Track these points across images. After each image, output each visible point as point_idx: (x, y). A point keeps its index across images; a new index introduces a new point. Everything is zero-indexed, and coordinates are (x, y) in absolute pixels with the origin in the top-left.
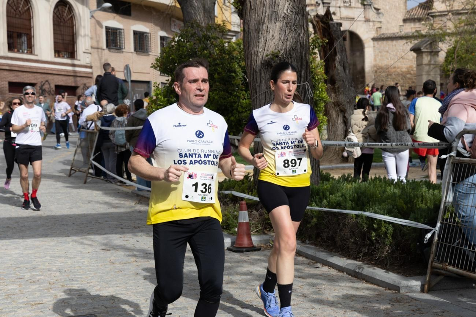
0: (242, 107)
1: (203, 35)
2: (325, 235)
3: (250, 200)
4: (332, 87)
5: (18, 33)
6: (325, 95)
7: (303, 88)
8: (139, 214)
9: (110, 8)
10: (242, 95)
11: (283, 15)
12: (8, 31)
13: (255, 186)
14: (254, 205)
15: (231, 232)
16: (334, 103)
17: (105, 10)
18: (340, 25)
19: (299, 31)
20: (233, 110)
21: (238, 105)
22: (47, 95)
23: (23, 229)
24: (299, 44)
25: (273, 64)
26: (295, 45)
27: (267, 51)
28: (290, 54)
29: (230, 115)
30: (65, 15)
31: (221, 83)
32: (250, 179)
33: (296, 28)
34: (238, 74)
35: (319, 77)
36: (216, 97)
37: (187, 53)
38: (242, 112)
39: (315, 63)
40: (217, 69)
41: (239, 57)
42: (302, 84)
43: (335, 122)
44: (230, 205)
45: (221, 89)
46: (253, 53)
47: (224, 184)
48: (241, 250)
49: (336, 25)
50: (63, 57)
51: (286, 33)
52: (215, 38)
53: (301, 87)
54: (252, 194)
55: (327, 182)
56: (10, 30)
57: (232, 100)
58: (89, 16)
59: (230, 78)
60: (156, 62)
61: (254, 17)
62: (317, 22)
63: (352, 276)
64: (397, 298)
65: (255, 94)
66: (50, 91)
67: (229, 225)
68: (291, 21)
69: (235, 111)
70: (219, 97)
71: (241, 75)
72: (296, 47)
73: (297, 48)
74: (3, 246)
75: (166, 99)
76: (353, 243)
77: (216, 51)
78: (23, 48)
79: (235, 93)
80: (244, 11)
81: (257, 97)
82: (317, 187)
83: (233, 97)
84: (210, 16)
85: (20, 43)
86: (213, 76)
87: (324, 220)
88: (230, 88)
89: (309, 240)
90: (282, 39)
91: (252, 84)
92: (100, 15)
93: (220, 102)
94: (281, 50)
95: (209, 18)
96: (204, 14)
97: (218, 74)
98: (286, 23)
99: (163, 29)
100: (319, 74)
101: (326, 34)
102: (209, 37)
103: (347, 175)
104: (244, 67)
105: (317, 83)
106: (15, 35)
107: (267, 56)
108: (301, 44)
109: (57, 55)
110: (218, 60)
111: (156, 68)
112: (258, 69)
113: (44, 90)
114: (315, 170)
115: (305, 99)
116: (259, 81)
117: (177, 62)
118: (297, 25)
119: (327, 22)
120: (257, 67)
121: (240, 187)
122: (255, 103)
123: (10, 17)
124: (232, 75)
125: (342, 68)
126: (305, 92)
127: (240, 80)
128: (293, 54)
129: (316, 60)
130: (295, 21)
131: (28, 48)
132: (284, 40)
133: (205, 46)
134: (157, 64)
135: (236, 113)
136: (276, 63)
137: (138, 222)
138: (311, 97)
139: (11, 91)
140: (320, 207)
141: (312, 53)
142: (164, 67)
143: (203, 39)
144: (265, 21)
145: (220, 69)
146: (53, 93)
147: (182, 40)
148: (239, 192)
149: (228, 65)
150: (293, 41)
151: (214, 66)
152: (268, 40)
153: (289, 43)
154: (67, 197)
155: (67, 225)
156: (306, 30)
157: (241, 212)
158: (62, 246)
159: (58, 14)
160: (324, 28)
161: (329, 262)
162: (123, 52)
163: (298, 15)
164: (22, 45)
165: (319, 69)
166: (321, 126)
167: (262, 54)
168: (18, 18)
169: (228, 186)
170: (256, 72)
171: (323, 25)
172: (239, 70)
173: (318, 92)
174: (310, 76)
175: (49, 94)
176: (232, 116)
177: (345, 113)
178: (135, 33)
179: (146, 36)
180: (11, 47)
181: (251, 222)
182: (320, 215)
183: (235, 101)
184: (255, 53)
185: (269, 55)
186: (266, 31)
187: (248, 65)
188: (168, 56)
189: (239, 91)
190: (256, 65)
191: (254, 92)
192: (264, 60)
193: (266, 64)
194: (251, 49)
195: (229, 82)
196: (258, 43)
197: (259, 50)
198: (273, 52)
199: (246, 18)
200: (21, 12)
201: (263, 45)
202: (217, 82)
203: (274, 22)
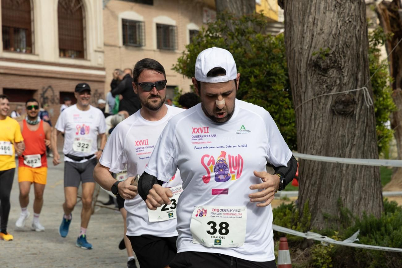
0: (285, 118)
1: (236, 29)
3: (293, 236)
5: (15, 28)
6: (390, 102)
7: (360, 94)
10: (284, 103)
12: (3, 26)
13: (300, 218)
14: (299, 242)
19: (355, 23)
21: (280, 116)
24: (354, 39)
25: (322, 65)
26: (349, 41)
27: (315, 48)
28: (343, 52)
30: (72, 5)
31: (258, 89)
32: (295, 210)
33: (350, 20)
34: (280, 77)
35: (382, 80)
38: (285, 125)
39: (378, 62)
40: (254, 71)
41: (282, 56)
42: (358, 89)
45: (258, 96)
46: (296, 51)
50: (70, 57)
51: (338, 25)
53: (358, 93)
54: (296, 228)
55: (392, 214)
56: (5, 25)
58: (102, 6)
60: (178, 63)
61: (297, 6)
62: (384, 10)
65: (299, 103)
66: (53, 99)
68: (344, 11)
71: (284, 79)
72: (351, 42)
73: (352, 45)
77: (252, 49)
78: (22, 46)
81: (301, 106)
82: (378, 220)
83: (274, 106)
84: (250, 4)
85: (17, 40)
86: (249, 80)
87: (386, 262)
88: (270, 95)
90: (333, 33)
91: (295, 89)
94: (332, 46)
95: (249, 6)
96: (242, 2)
97: (255, 77)
98: (338, 13)
100: (383, 76)
101: (395, 26)
102: (244, 31)
105: (380, 88)
106: (12, 31)
107: (314, 54)
108: (356, 39)
109: (62, 55)
111: (178, 70)
112: (302, 71)
113: (47, 98)
114: (377, 198)
115: (363, 108)
116: (304, 86)
118: (352, 16)
119: (395, 10)
120: (302, 68)
121: (281, 219)
122: (300, 113)
123: (6, 8)
124: (272, 79)
126: (363, 99)
127: (282, 84)
128: (347, 52)
129: (378, 59)
130: (350, 10)
131: (27, 46)
132: (335, 34)
133: (238, 43)
134: (179, 65)
136: (325, 64)
138: (370, 106)
142: (188, 69)
143: (236, 34)
144: (312, 11)
145: (257, 72)
146: (57, 101)
147: (211, 35)
148: (280, 225)
149: (268, 66)
150: (347, 36)
151: (250, 67)
152: (315, 34)
153: (341, 38)
156: (363, 21)
157: (281, 251)
159: (63, 4)
160: (392, 18)
162: (143, 50)
163: (353, 3)
164: (20, 43)
165: (382, 70)
166: (386, 142)
167: (308, 52)
168: (15, 10)
170: (300, 75)
171: (390, 14)
172: (281, 72)
173: (381, 99)
174: (368, 79)
175: (53, 103)
178: (159, 26)
179: (172, 30)
180: (7, 47)
181: (294, 264)
182: (381, 256)
183: (276, 111)
184: (299, 51)
185: (317, 53)
186: (312, 23)
187: (290, 66)
188: (192, 55)
189: (281, 98)
190: (301, 66)
191: (298, 99)
192: (311, 60)
193: (313, 64)
194: (294, 46)
195: (269, 87)
196: (303, 39)
197: (304, 47)
198: (321, 49)
199: (288, 8)
200: (20, 2)
201: (309, 41)
202: (254, 87)
203: (322, 12)
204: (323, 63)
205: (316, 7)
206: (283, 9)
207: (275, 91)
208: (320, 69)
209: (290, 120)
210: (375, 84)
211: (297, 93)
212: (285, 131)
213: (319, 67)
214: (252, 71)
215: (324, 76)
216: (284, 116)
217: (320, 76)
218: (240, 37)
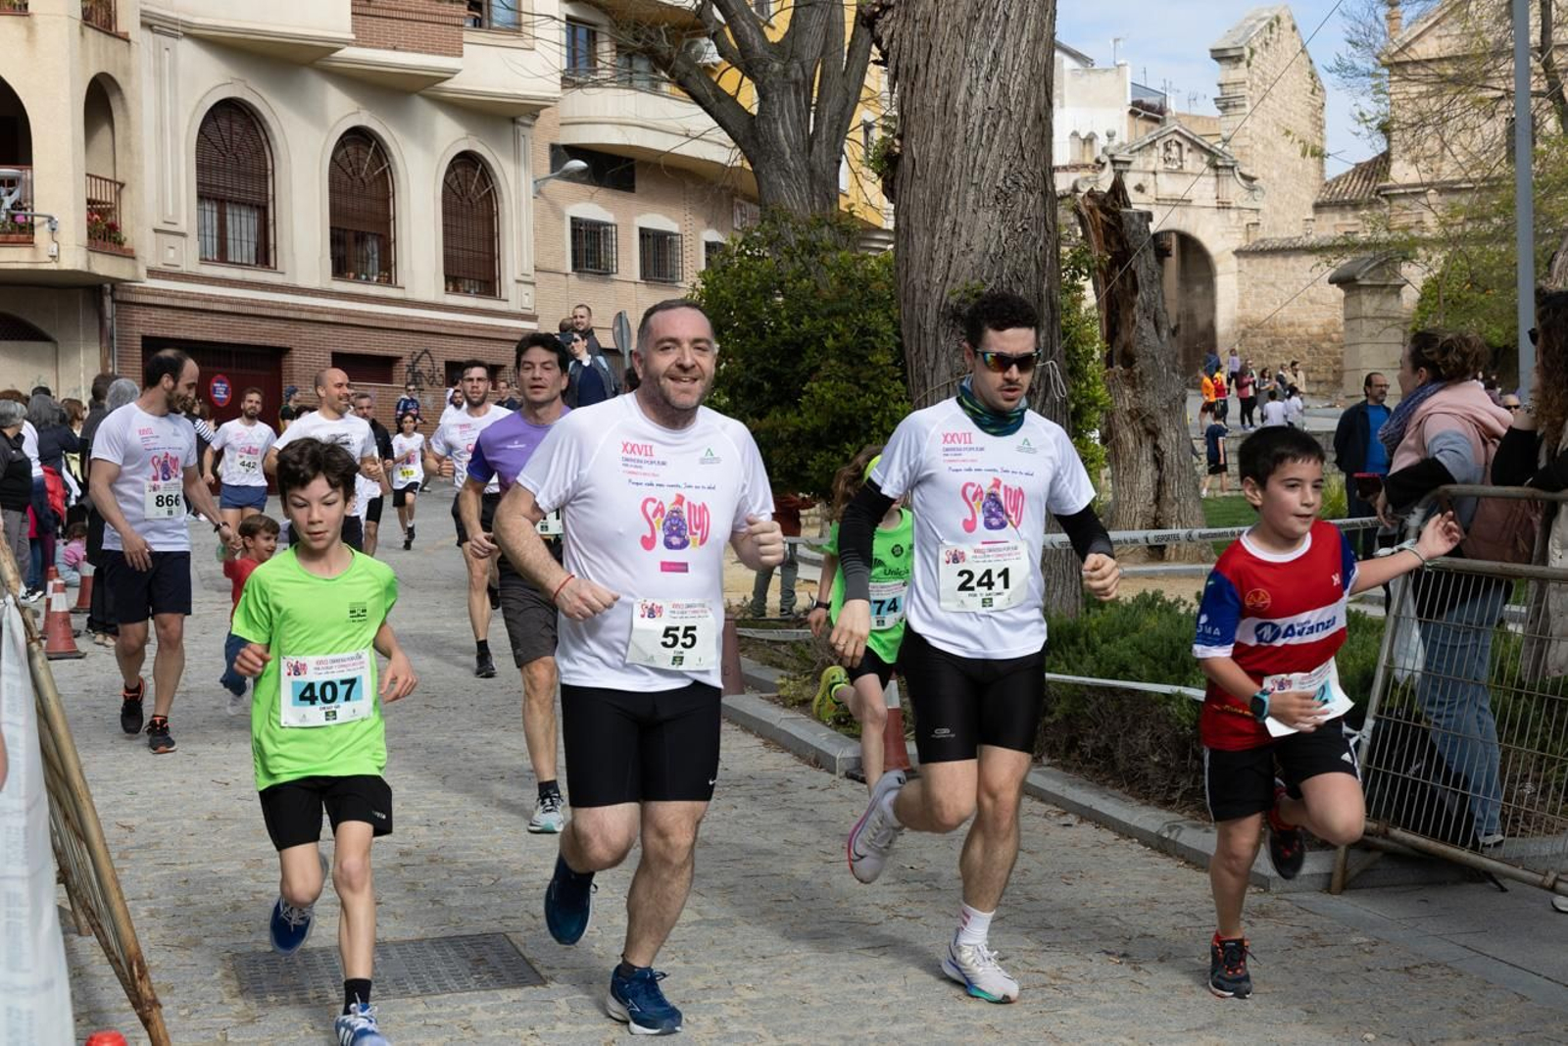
1: (799, 241)
2: (1088, 744)
4: (1125, 372)
5: (357, 232)
6: (1100, 391)
9: (583, 172)
11: (994, 192)
12: (332, 228)
16: (1129, 412)
17: (572, 177)
18: (1149, 217)
19: (1034, 234)
21: (884, 415)
22: (425, 385)
24: (1033, 266)
26: (1023, 269)
27: (954, 281)
30: (473, 188)
31: (840, 361)
33: (1026, 226)
34: (886, 338)
35: (1086, 347)
36: (829, 396)
39: (1078, 312)
40: (833, 326)
41: (888, 297)
43: (1131, 459)
45: (841, 374)
46: (918, 285)
49: (1136, 218)
50: (467, 293)
51: (1000, 237)
55: (1099, 612)
56: (337, 225)
57: (869, 403)
58: (531, 194)
59: (865, 348)
61: (921, 197)
62: (1091, 210)
63: (1153, 848)
64: (1261, 905)
65: (922, 390)
66: (433, 377)
68: (1014, 208)
69: (875, 431)
70: (835, 396)
71: (892, 342)
72: (1026, 271)
73: (1028, 276)
76: (1157, 764)
77: (829, 284)
78: (370, 270)
80: (898, 182)
81: (926, 396)
84: (827, 194)
85: (362, 257)
87: (1087, 707)
88: (864, 374)
89: (1050, 756)
90: (992, 251)
91: (914, 363)
92: (559, 187)
93: (837, 408)
94: (989, 280)
95: (825, 197)
96: (812, 188)
97: (836, 337)
98: (1002, 212)
99: (709, 224)
100: (1087, 339)
101: (1113, 241)
102: (815, 246)
103: (1150, 593)
105: (1082, 364)
106: (351, 236)
107: (953, 294)
108: (1037, 265)
109: (451, 288)
110: (837, 303)
112: (929, 327)
113: (420, 373)
116: (932, 356)
118: (1029, 218)
119: (1114, 209)
120: (928, 321)
123: (338, 192)
124: (870, 341)
125: (1152, 325)
126: (1048, 384)
127: (889, 352)
130: (1025, 207)
131: (380, 270)
132: (995, 255)
133: (804, 268)
138: (1061, 398)
140: (1079, 675)
141: (1072, 286)
143: (799, 252)
144: (950, 207)
146: (440, 380)
149: (860, 316)
150: (1018, 258)
152: (955, 253)
153: (1007, 262)
156: (1051, 229)
159: (454, 186)
160: (1108, 224)
161: (1097, 812)
162: (612, 280)
163: (1031, 193)
164: (367, 262)
165: (1087, 328)
167: (940, 288)
168: (357, 196)
170: (925, 334)
171: (1104, 217)
172: (887, 329)
173: (1084, 385)
174: (1059, 345)
175: (431, 384)
177: (1156, 438)
178: (644, 233)
179: (671, 241)
180: (340, 269)
184: (923, 287)
185: (958, 292)
186: (950, 232)
187: (905, 316)
189: (886, 380)
190: (926, 317)
192: (946, 304)
193: (951, 314)
194: (914, 276)
195: (862, 358)
196: (931, 263)
197: (933, 279)
198: (967, 284)
199: (902, 200)
201: (943, 268)
202: (833, 357)
203: (971, 210)
205: (957, 200)
206: (892, 202)
207: (874, 366)
210: (1072, 355)
211: (917, 370)
214: (829, 325)
218: (806, 257)
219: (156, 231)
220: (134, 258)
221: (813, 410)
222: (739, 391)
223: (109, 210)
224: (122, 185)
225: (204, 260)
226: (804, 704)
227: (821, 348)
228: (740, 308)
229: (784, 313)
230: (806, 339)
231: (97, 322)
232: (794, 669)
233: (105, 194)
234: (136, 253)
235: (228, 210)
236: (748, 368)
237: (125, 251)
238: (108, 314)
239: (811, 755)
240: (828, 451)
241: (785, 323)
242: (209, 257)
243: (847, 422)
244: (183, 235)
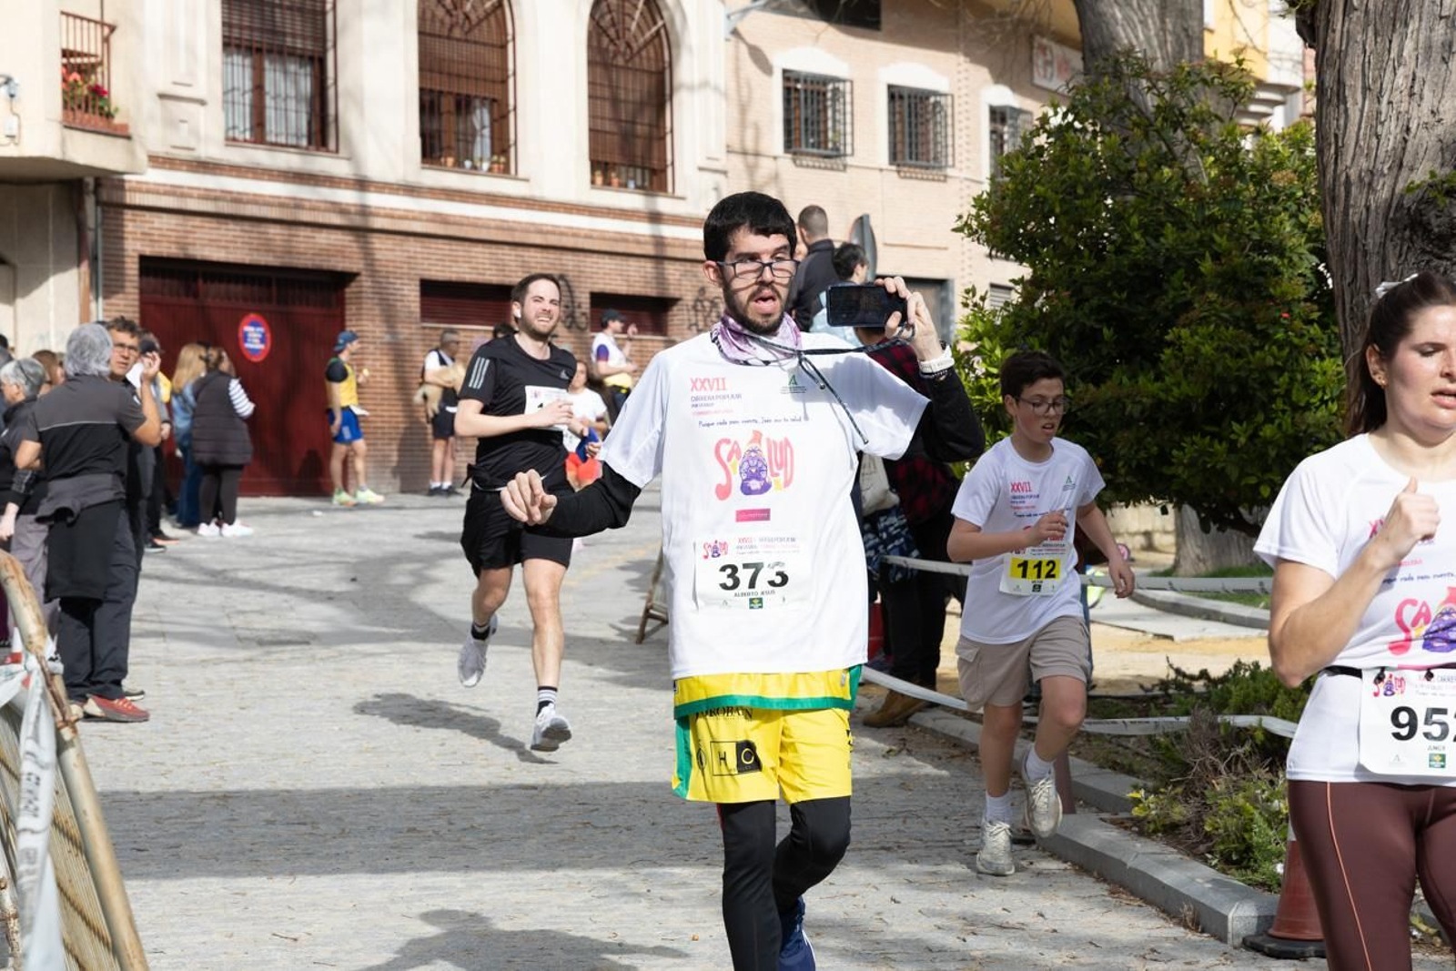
0: (1307, 386)
1: (1157, 107)
5: (458, 95)
8: (903, 795)
10: (1306, 339)
12: (422, 90)
15: (1258, 877)
17: (783, 7)
20: (1273, 398)
21: (1292, 380)
23: (469, 839)
25: (1434, 222)
27: (1412, 169)
29: (1260, 417)
30: (633, 26)
31: (1224, 294)
34: (1295, 258)
36: (1207, 349)
37: (1096, 178)
38: (1308, 407)
40: (1212, 240)
41: (1300, 194)
44: (1255, 773)
45: (1225, 315)
46: (1353, 178)
47: (1233, 688)
48: (1298, 950)
50: (624, 186)
52: (1204, 119)
56: (428, 86)
57: (1270, 361)
58: (723, 29)
59: (1263, 274)
60: (974, 211)
61: (1359, 38)
66: (571, 316)
67: (1249, 848)
69: (1279, 404)
70: (1216, 349)
71: (1306, 264)
74: (393, 901)
75: (1010, 352)
77: (1206, 170)
78: (477, 153)
79: (1280, 335)
80: (1321, 16)
83: (1274, 348)
84: (1186, 30)
85: (465, 134)
86: (1196, 266)
88: (1261, 315)
91: (1348, 299)
92: (765, 26)
93: (1219, 369)
95: (1183, 35)
96: (1163, 22)
97: (1216, 257)
99: (1000, 77)
102: (1182, 115)
104: (1318, 231)
106: (447, 104)
107: (1409, 189)
109: (599, 180)
110: (1218, 204)
111: (972, 233)
112: (1372, 242)
117: (1058, 210)
120: (1370, 233)
121: (1294, 701)
123: (431, 35)
124: (1271, 262)
127: (1301, 280)
131: (493, 153)
133: (1164, 149)
134: (977, 217)
135: (1284, 412)
136: (1445, 219)
137: (897, 824)
139: (427, 313)
142: (1006, 231)
143: (1158, 124)
144: (1406, 53)
145: (1222, 241)
146: (582, 321)
147: (1077, 125)
149: (1256, 223)
151: (1198, 228)
152: (1413, 126)
154: (632, 720)
155: (628, 829)
158: (612, 910)
159: (606, 24)
162: (845, 166)
164: (473, 142)
167: (1389, 181)
168: (458, 40)
169: (1247, 695)
170: (1365, 253)
172: (1297, 241)
175: (569, 328)
176: (1271, 421)
178: (895, 94)
179: (936, 104)
180: (431, 151)
183: (1280, 363)
184: (1361, 179)
185: (1418, 186)
186: (1406, 92)
187: (1332, 224)
188: (1020, 187)
189: (1298, 323)
190: (1367, 226)
191: (1357, 331)
192: (1400, 206)
193: (1406, 221)
194: (1348, 163)
195: (1258, 290)
196: (1375, 141)
197: (1379, 166)
198: (1433, 174)
199: (1329, 42)
200: (473, 17)
201: (1394, 149)
202: (1212, 289)
203: (1439, 58)
204: (1438, 217)
205: (1417, 43)
206: (1311, 47)
207: (1278, 302)
208: (1428, 237)
209: (1324, 393)
211: (1352, 309)
212: (1309, 426)
213: (1426, 229)
214: (1206, 239)
215: (1440, 258)
216: (1303, 380)
217: (1426, 258)
218: (1168, 132)
219: (162, 96)
220: (128, 138)
221: (1180, 372)
222: (1064, 340)
223: (93, 67)
224: (113, 29)
225: (231, 141)
226: (1170, 831)
227: (1194, 273)
228: (1065, 213)
229: (1135, 220)
230: (1168, 260)
231: (75, 234)
232: (1154, 775)
233: (87, 42)
234: (131, 131)
235: (267, 64)
236: (1078, 305)
237: (116, 127)
238: (91, 223)
239: (1187, 911)
240: (1203, 436)
241: (1137, 236)
242: (238, 135)
243: (1234, 390)
244: (202, 103)
